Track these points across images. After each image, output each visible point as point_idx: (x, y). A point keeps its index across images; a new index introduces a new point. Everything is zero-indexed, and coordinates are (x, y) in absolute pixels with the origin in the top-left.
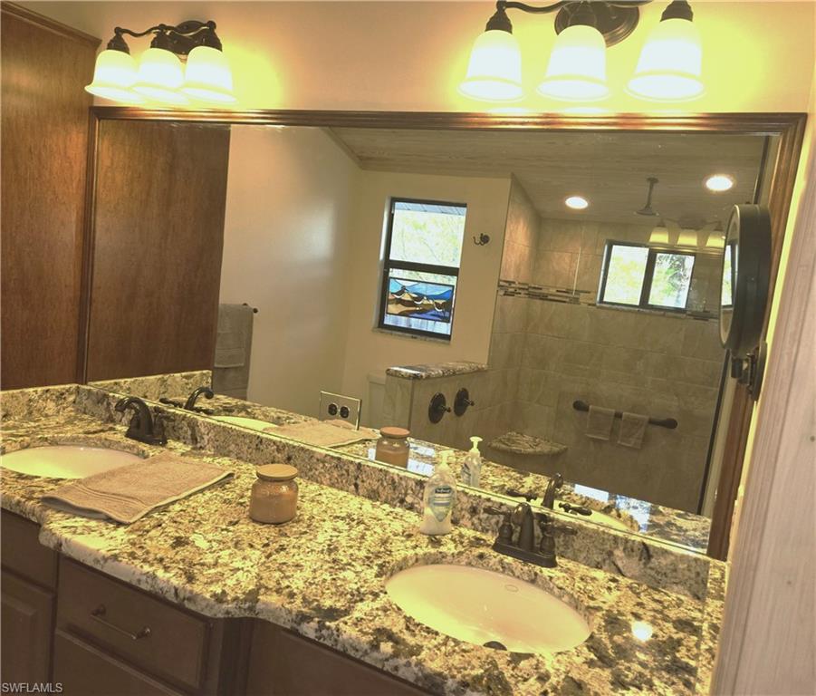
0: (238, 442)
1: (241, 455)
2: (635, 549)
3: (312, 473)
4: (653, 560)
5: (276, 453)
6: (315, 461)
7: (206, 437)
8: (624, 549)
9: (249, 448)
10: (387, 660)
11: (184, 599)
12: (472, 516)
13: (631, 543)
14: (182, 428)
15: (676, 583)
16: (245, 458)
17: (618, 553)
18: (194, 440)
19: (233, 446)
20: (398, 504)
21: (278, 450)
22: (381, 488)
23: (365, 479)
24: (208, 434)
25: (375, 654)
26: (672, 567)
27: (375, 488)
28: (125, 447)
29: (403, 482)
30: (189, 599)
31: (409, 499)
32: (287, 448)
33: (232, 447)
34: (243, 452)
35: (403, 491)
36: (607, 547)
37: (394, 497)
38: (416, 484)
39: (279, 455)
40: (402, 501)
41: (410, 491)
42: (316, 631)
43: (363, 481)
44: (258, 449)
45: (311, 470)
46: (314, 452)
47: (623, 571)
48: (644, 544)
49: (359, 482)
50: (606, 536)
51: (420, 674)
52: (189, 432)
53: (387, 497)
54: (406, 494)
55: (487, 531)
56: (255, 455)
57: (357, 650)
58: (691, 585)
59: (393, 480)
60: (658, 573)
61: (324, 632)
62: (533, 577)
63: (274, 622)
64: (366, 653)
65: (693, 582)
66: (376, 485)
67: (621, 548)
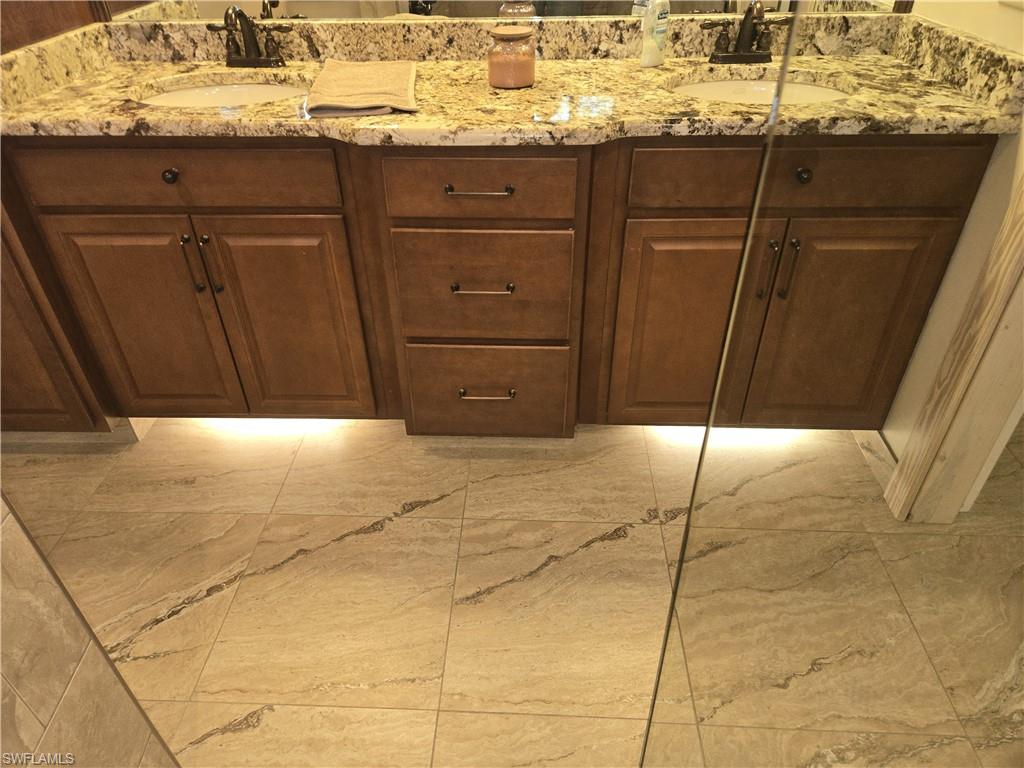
0: (378, 38)
1: (386, 54)
2: (836, 24)
3: (482, 51)
4: (851, 30)
5: (432, 39)
6: (485, 35)
7: (331, 45)
8: (825, 30)
9: (394, 42)
10: (763, 125)
11: (563, 138)
12: (674, 44)
13: (832, 21)
14: (292, 42)
15: (868, 46)
16: (391, 56)
17: (820, 34)
18: (316, 54)
19: (372, 45)
20: (592, 55)
21: (434, 34)
22: (570, 44)
23: (549, 39)
24: (332, 40)
25: (750, 125)
26: (867, 32)
27: (563, 46)
28: (243, 78)
29: (595, 29)
30: (568, 136)
31: (603, 47)
32: (445, 29)
33: (371, 47)
34: (387, 51)
35: (596, 40)
36: (810, 32)
37: (587, 49)
38: (611, 26)
39: (437, 40)
40: (595, 51)
41: (604, 37)
42: (689, 127)
43: (547, 42)
44: (406, 40)
45: (481, 47)
46: (481, 25)
47: (822, 50)
48: (844, 17)
49: (542, 44)
50: (809, 21)
51: (795, 125)
52: (305, 44)
53: (578, 52)
54: (599, 42)
55: (691, 54)
56: (404, 49)
57: (733, 128)
58: (881, 43)
59: (584, 32)
60: (854, 41)
61: (697, 125)
62: (762, 72)
63: (644, 135)
64: (742, 127)
65: (882, 40)
66: (563, 42)
67: (823, 28)
